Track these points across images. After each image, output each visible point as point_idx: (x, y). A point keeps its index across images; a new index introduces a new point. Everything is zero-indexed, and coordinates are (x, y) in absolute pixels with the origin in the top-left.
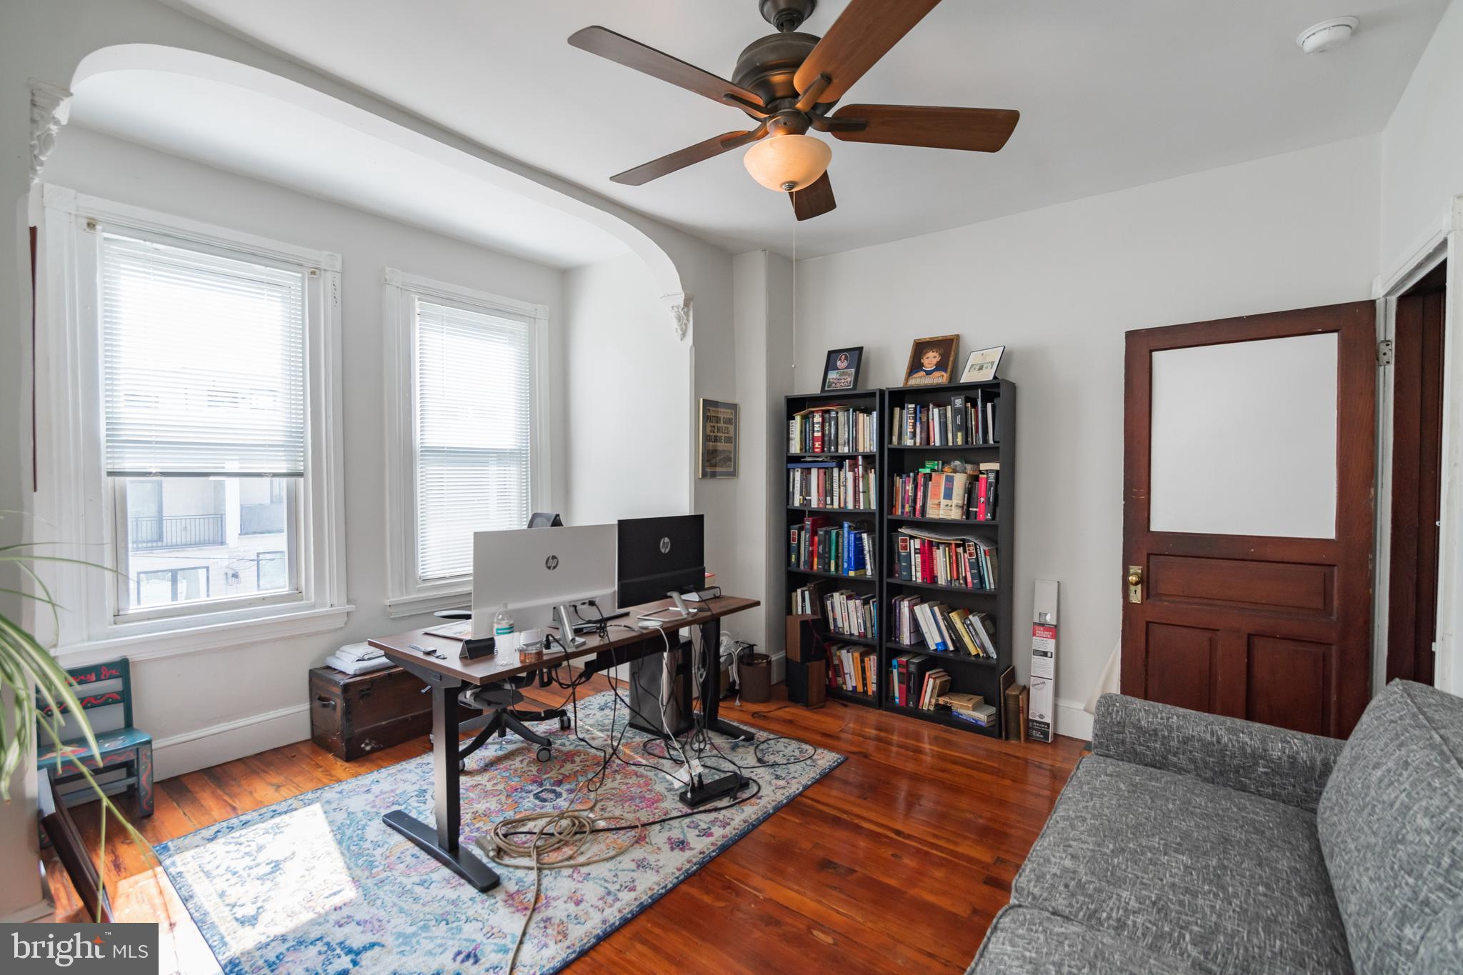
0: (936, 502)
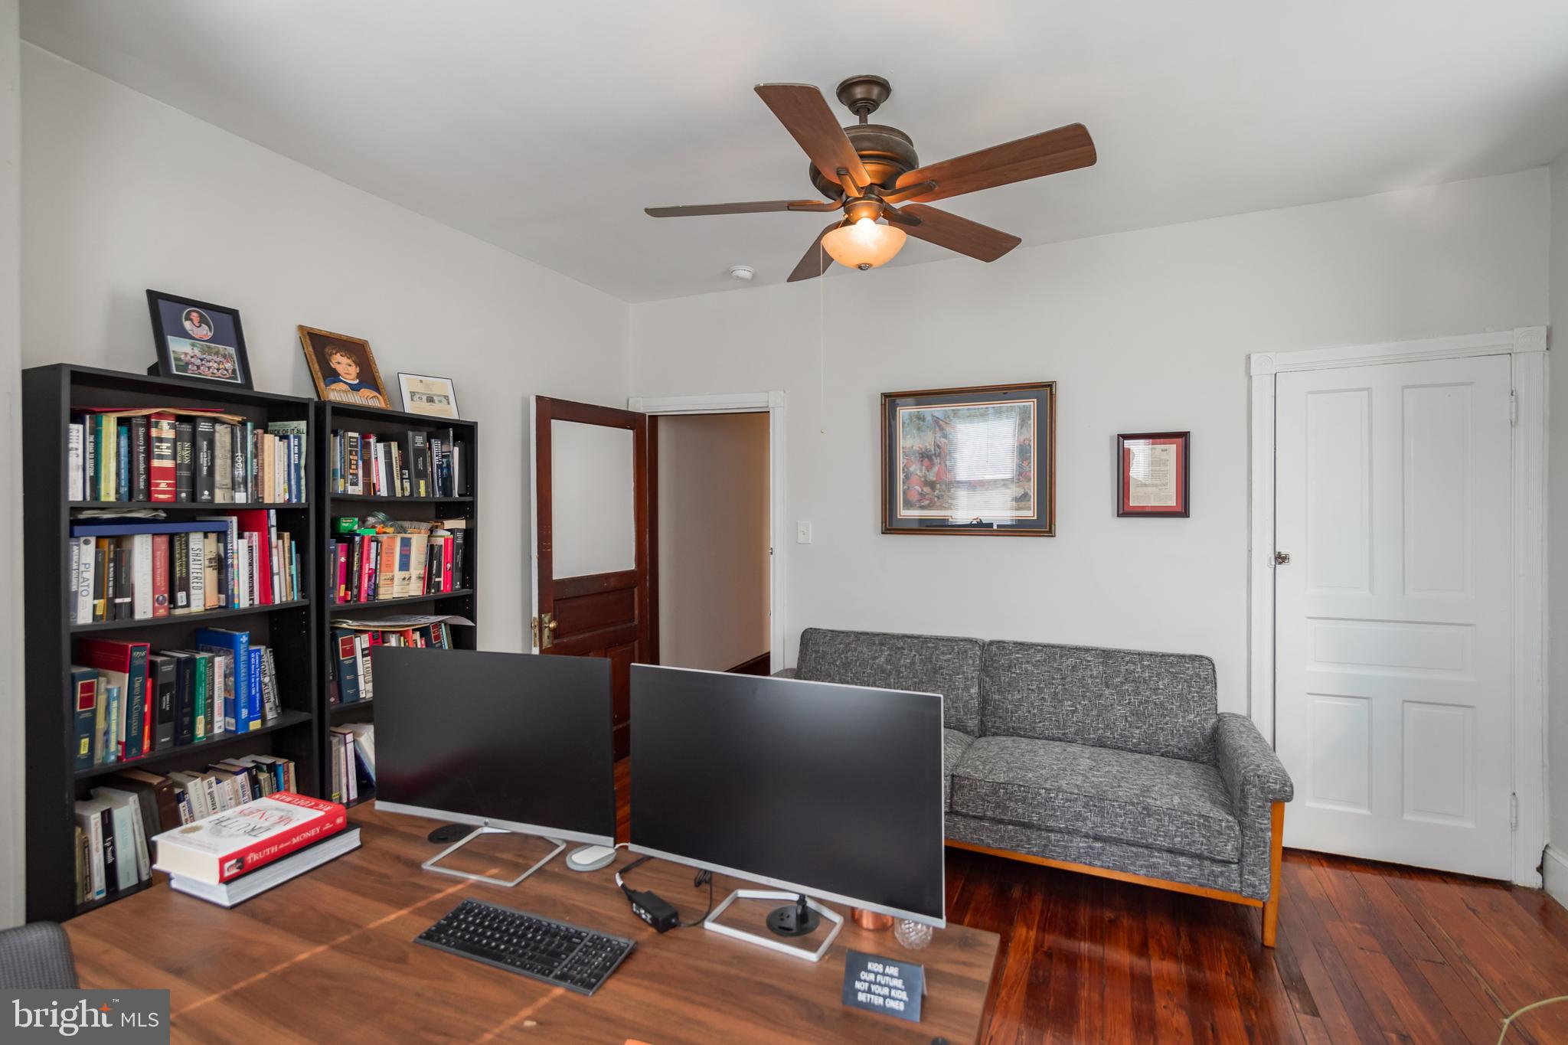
0: (389, 575)
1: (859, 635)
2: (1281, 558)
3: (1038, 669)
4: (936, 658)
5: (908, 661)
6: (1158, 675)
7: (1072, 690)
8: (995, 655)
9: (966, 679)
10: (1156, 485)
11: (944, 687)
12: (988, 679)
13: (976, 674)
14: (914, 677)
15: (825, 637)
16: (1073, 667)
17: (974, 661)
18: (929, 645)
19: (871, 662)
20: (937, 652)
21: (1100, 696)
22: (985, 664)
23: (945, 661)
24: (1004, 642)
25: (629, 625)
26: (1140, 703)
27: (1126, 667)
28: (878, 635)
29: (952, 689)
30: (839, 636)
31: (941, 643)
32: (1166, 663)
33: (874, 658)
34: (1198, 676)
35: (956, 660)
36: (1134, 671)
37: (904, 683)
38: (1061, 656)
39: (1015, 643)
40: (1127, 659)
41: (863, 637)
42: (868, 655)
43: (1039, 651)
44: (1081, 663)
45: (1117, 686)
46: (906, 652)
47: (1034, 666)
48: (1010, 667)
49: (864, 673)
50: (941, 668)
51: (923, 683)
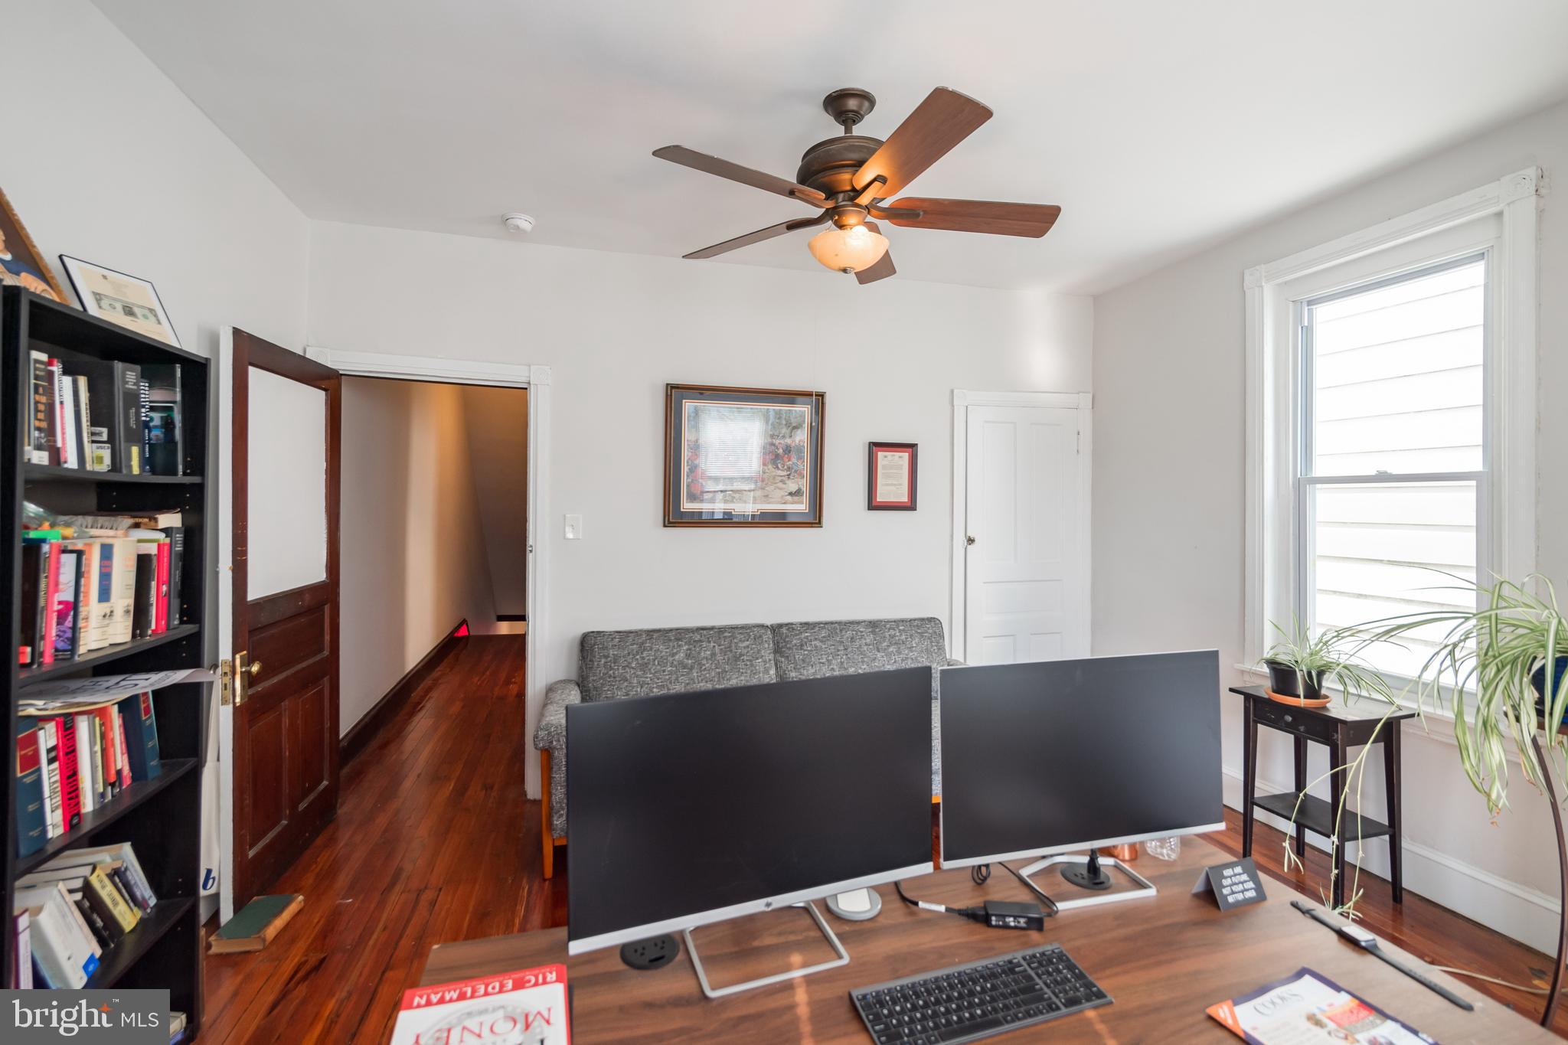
1: (652, 633)
2: (971, 541)
3: (825, 644)
4: (736, 646)
5: (709, 653)
6: (911, 636)
7: (854, 658)
8: (787, 636)
9: (765, 662)
10: (895, 485)
11: (746, 673)
12: (783, 659)
13: (771, 657)
14: (717, 668)
15: (612, 639)
16: (852, 638)
17: (769, 644)
18: (726, 634)
19: (670, 659)
20: (735, 641)
21: (875, 659)
22: (778, 646)
23: (745, 648)
24: (792, 624)
25: (318, 658)
26: (903, 660)
27: (889, 633)
28: (671, 630)
29: (754, 674)
30: (629, 637)
31: (736, 631)
32: (914, 626)
33: (673, 655)
34: (935, 632)
35: (754, 646)
36: (894, 636)
37: (708, 675)
38: (841, 631)
39: (801, 624)
40: (888, 626)
41: (655, 635)
42: (666, 652)
43: (823, 628)
44: (856, 634)
45: (885, 649)
46: (704, 644)
47: (822, 641)
48: (802, 645)
49: (664, 671)
50: (741, 655)
51: (727, 672)
